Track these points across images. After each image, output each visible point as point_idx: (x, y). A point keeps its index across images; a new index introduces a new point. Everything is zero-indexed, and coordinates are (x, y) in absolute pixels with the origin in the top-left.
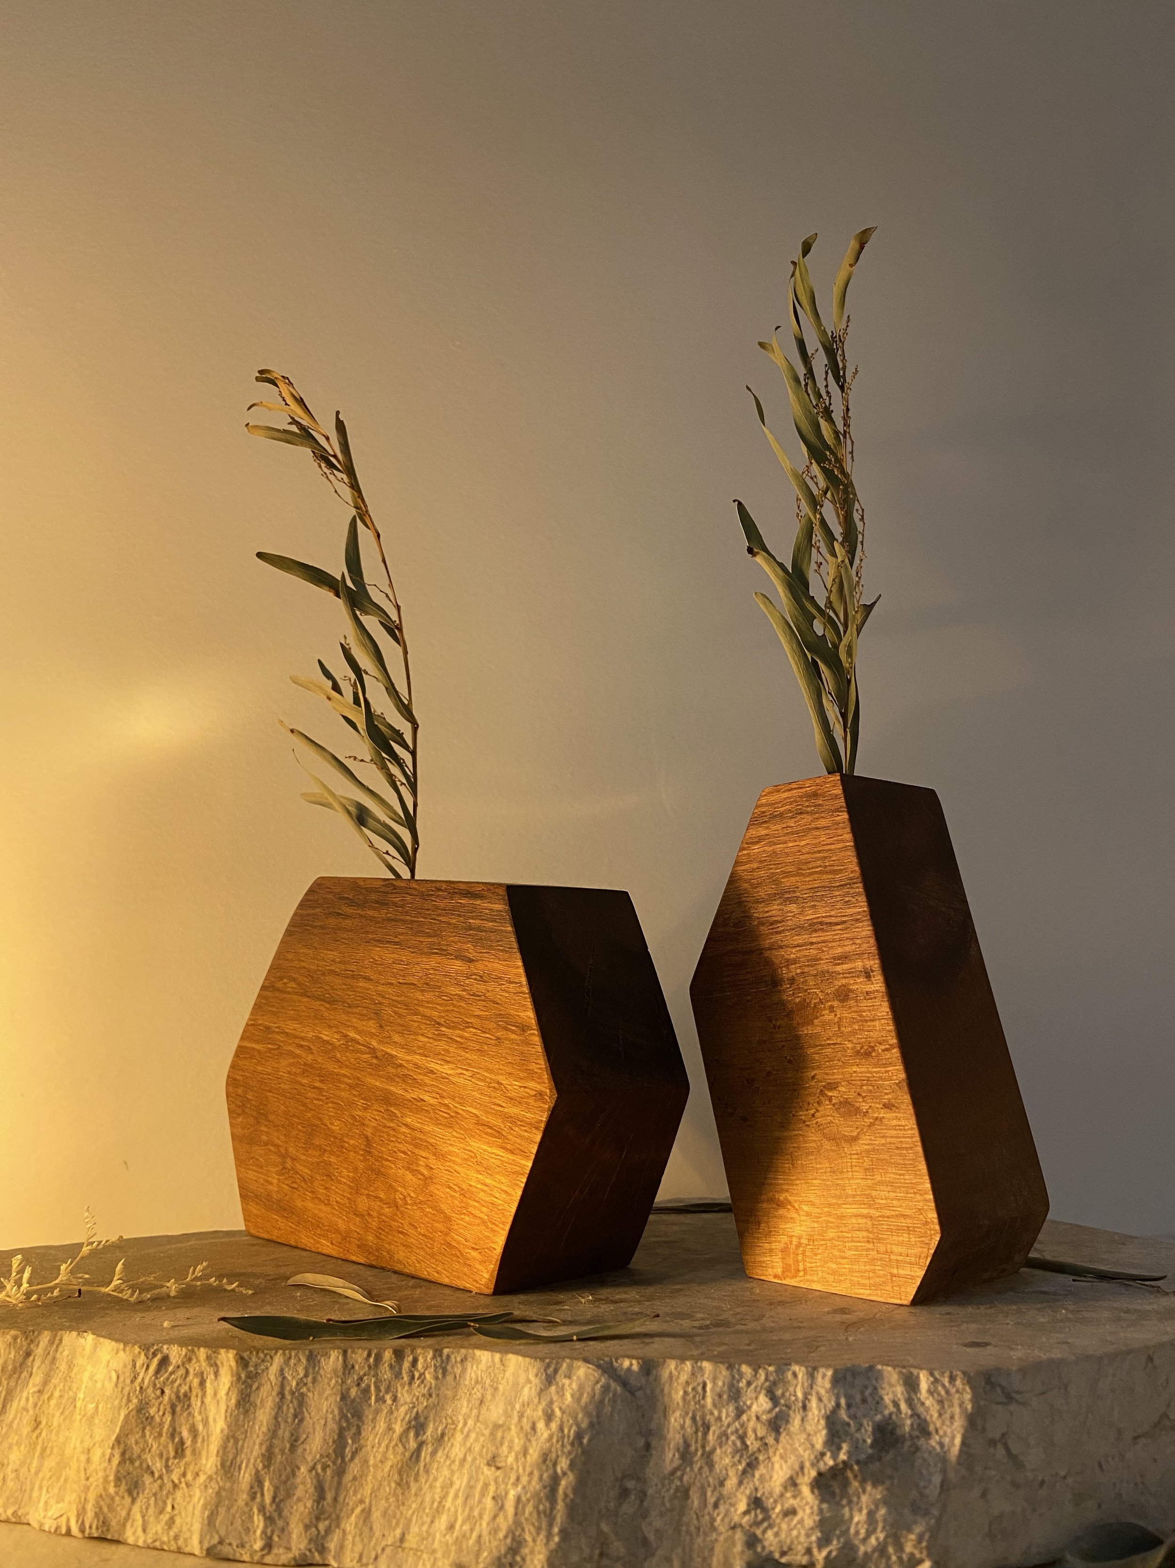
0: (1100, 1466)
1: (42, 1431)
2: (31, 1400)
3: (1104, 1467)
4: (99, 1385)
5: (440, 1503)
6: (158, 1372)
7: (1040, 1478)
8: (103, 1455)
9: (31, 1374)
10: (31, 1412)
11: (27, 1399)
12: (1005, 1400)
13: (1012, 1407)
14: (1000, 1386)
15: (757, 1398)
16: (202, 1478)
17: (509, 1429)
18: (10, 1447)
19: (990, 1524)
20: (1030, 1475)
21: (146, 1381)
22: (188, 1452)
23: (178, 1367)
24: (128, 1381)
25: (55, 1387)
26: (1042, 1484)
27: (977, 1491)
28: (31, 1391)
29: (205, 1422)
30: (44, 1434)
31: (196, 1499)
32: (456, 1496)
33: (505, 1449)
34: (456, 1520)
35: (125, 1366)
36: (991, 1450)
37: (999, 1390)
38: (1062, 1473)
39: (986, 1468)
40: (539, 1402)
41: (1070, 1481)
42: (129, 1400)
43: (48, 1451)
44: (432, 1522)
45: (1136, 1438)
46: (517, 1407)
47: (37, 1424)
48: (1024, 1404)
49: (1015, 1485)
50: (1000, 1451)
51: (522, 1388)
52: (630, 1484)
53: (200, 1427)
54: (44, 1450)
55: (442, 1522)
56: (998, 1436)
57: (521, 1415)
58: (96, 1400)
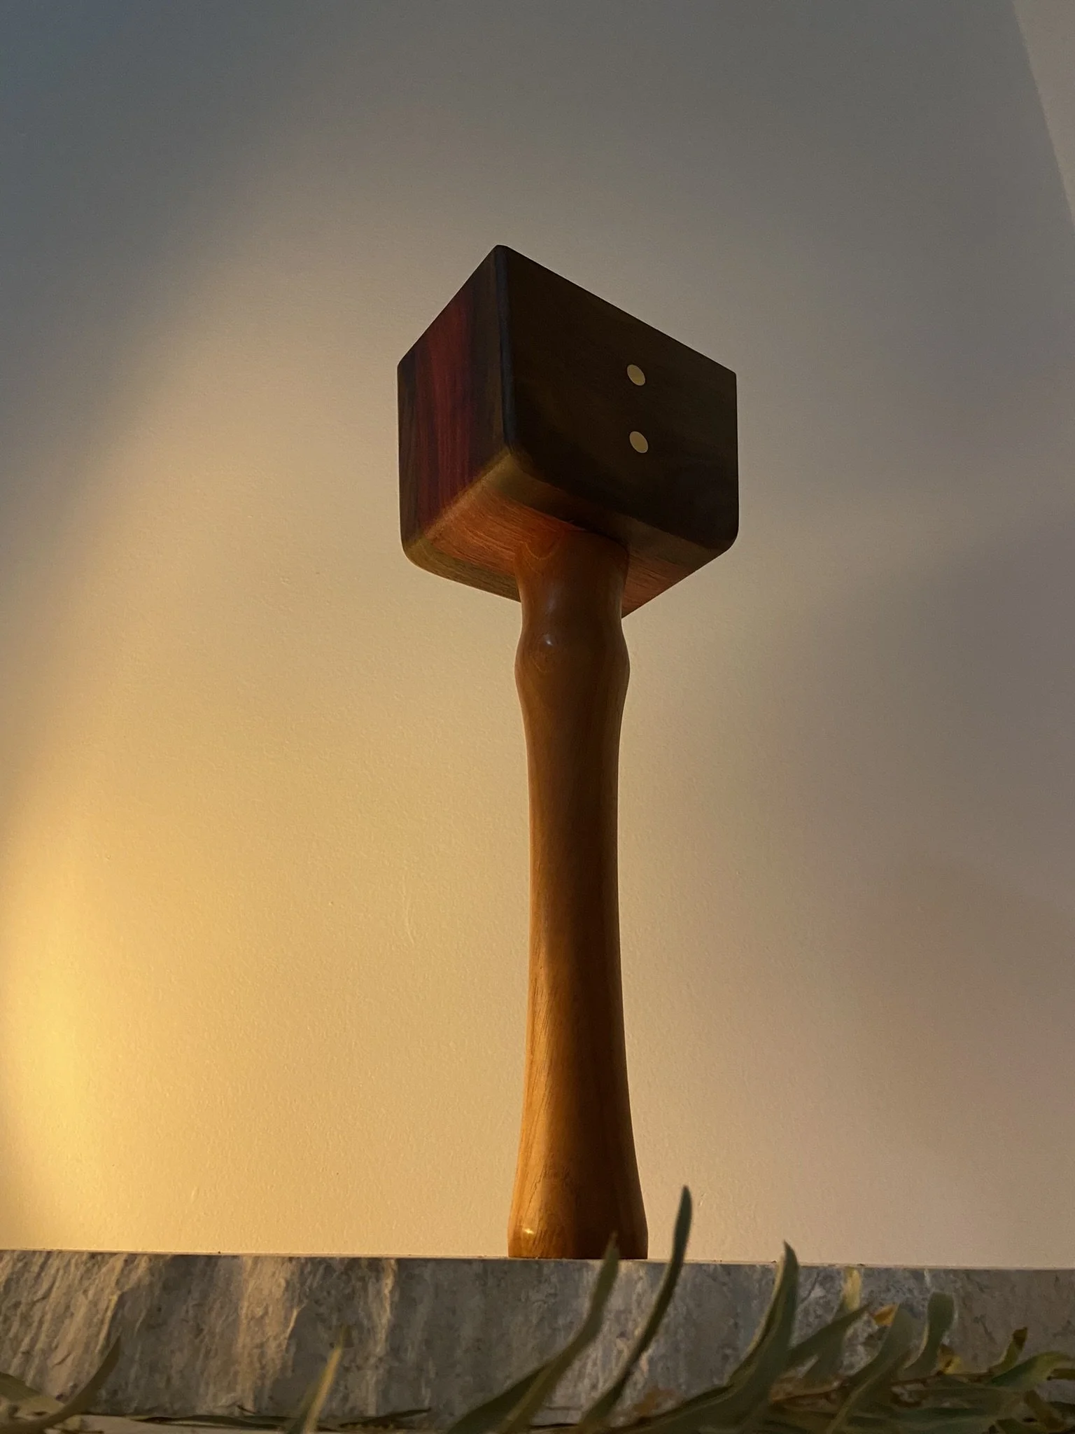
1: (204, 1337)
2: (191, 1312)
4: (266, 1292)
5: (580, 1371)
6: (324, 1278)
8: (279, 1345)
9: (189, 1292)
10: (191, 1323)
11: (187, 1312)
15: (813, 1288)
16: (372, 1361)
17: (630, 1312)
18: (172, 1352)
21: (315, 1285)
22: (356, 1341)
23: (342, 1273)
24: (298, 1285)
25: (215, 1300)
28: (191, 1304)
29: (369, 1317)
30: (207, 1338)
31: (368, 1378)
32: (595, 1364)
33: (630, 1325)
34: (598, 1382)
35: (293, 1274)
40: (652, 1292)
42: (300, 1301)
43: (212, 1354)
44: (575, 1386)
45: (1056, 1334)
46: (634, 1297)
47: (199, 1331)
48: (991, 1295)
50: (982, 1329)
51: (636, 1283)
52: (728, 1351)
53: (365, 1322)
54: (208, 1352)
55: (587, 1382)
56: (979, 1316)
57: (639, 1303)
58: (265, 1304)
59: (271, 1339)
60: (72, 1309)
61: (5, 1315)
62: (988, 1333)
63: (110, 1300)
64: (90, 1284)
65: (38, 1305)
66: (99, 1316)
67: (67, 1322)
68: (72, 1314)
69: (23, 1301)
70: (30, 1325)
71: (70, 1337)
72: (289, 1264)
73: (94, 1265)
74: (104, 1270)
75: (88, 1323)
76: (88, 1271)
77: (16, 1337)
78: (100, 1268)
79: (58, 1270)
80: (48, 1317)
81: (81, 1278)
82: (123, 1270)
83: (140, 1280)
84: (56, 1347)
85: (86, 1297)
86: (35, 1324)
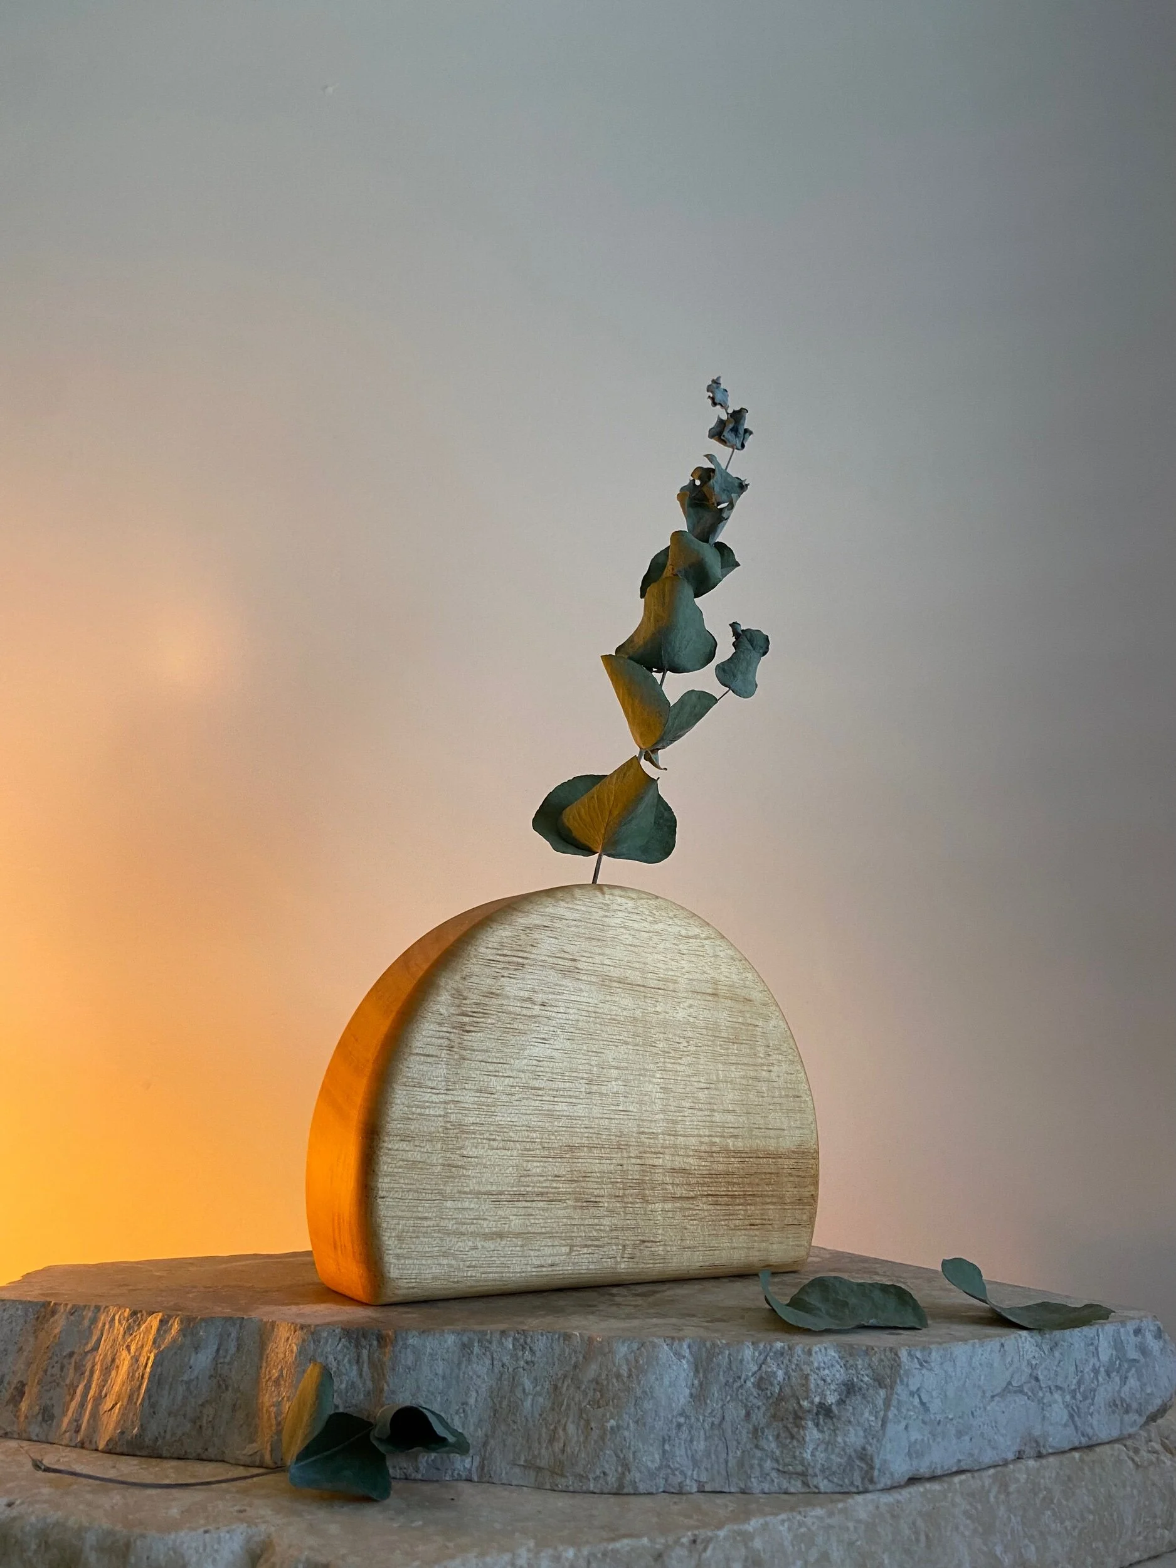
0: (972, 1413)
3: (975, 1414)
7: (938, 1419)
12: (918, 1366)
13: (924, 1371)
14: (917, 1358)
18: (203, 1404)
19: (909, 1447)
20: (932, 1417)
26: (939, 1423)
27: (903, 1424)
30: (232, 1393)
33: (597, 1395)
35: (304, 1339)
36: (911, 1399)
37: (916, 1360)
38: (950, 1417)
39: (908, 1410)
41: (955, 1422)
43: (237, 1406)
45: (993, 1397)
47: (225, 1386)
48: (931, 1370)
49: (924, 1422)
50: (916, 1401)
52: (682, 1420)
54: (233, 1405)
56: (915, 1390)
58: (280, 1367)
59: (285, 1399)
60: (117, 1360)
61: (62, 1363)
62: (922, 1403)
63: (148, 1358)
64: (132, 1341)
65: (89, 1356)
66: (140, 1371)
67: (113, 1373)
68: (118, 1367)
69: (76, 1350)
70: (83, 1373)
71: (116, 1388)
72: (300, 1332)
73: (135, 1321)
74: (143, 1327)
75: (131, 1375)
76: (129, 1328)
77: (72, 1384)
78: (139, 1325)
79: (104, 1324)
80: (98, 1367)
81: (125, 1333)
82: (158, 1330)
83: (174, 1340)
84: (106, 1396)
85: (129, 1352)
86: (87, 1373)
